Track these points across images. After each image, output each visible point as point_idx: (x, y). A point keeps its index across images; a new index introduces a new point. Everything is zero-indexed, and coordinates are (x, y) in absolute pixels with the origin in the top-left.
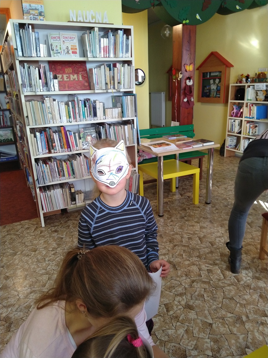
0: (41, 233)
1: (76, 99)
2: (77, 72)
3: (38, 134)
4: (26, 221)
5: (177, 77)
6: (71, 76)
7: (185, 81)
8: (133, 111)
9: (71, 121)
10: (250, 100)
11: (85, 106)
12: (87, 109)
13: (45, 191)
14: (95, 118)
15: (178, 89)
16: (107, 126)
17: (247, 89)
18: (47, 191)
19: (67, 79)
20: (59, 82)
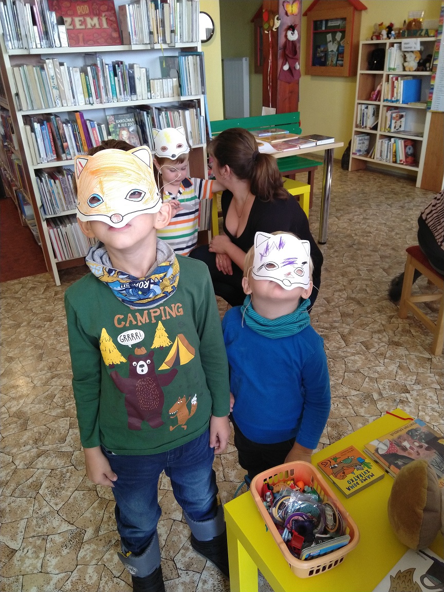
0: (56, 295)
1: (99, 62)
2: (98, 13)
3: (37, 126)
4: (28, 278)
5: (271, 25)
6: (88, 20)
7: (284, 33)
8: (198, 84)
9: (92, 102)
10: (394, 69)
11: (115, 75)
12: (119, 81)
13: (56, 226)
14: (134, 97)
15: (272, 48)
16: (155, 112)
17: (389, 50)
18: (61, 227)
19: (80, 25)
20: (68, 30)
